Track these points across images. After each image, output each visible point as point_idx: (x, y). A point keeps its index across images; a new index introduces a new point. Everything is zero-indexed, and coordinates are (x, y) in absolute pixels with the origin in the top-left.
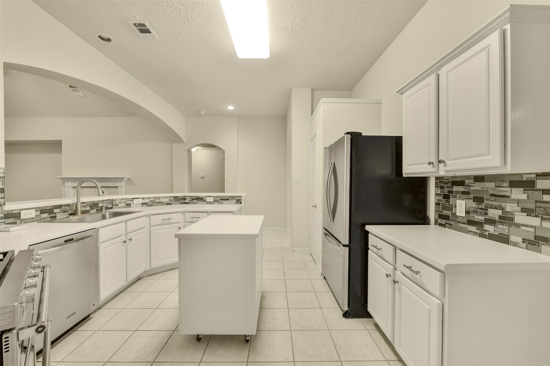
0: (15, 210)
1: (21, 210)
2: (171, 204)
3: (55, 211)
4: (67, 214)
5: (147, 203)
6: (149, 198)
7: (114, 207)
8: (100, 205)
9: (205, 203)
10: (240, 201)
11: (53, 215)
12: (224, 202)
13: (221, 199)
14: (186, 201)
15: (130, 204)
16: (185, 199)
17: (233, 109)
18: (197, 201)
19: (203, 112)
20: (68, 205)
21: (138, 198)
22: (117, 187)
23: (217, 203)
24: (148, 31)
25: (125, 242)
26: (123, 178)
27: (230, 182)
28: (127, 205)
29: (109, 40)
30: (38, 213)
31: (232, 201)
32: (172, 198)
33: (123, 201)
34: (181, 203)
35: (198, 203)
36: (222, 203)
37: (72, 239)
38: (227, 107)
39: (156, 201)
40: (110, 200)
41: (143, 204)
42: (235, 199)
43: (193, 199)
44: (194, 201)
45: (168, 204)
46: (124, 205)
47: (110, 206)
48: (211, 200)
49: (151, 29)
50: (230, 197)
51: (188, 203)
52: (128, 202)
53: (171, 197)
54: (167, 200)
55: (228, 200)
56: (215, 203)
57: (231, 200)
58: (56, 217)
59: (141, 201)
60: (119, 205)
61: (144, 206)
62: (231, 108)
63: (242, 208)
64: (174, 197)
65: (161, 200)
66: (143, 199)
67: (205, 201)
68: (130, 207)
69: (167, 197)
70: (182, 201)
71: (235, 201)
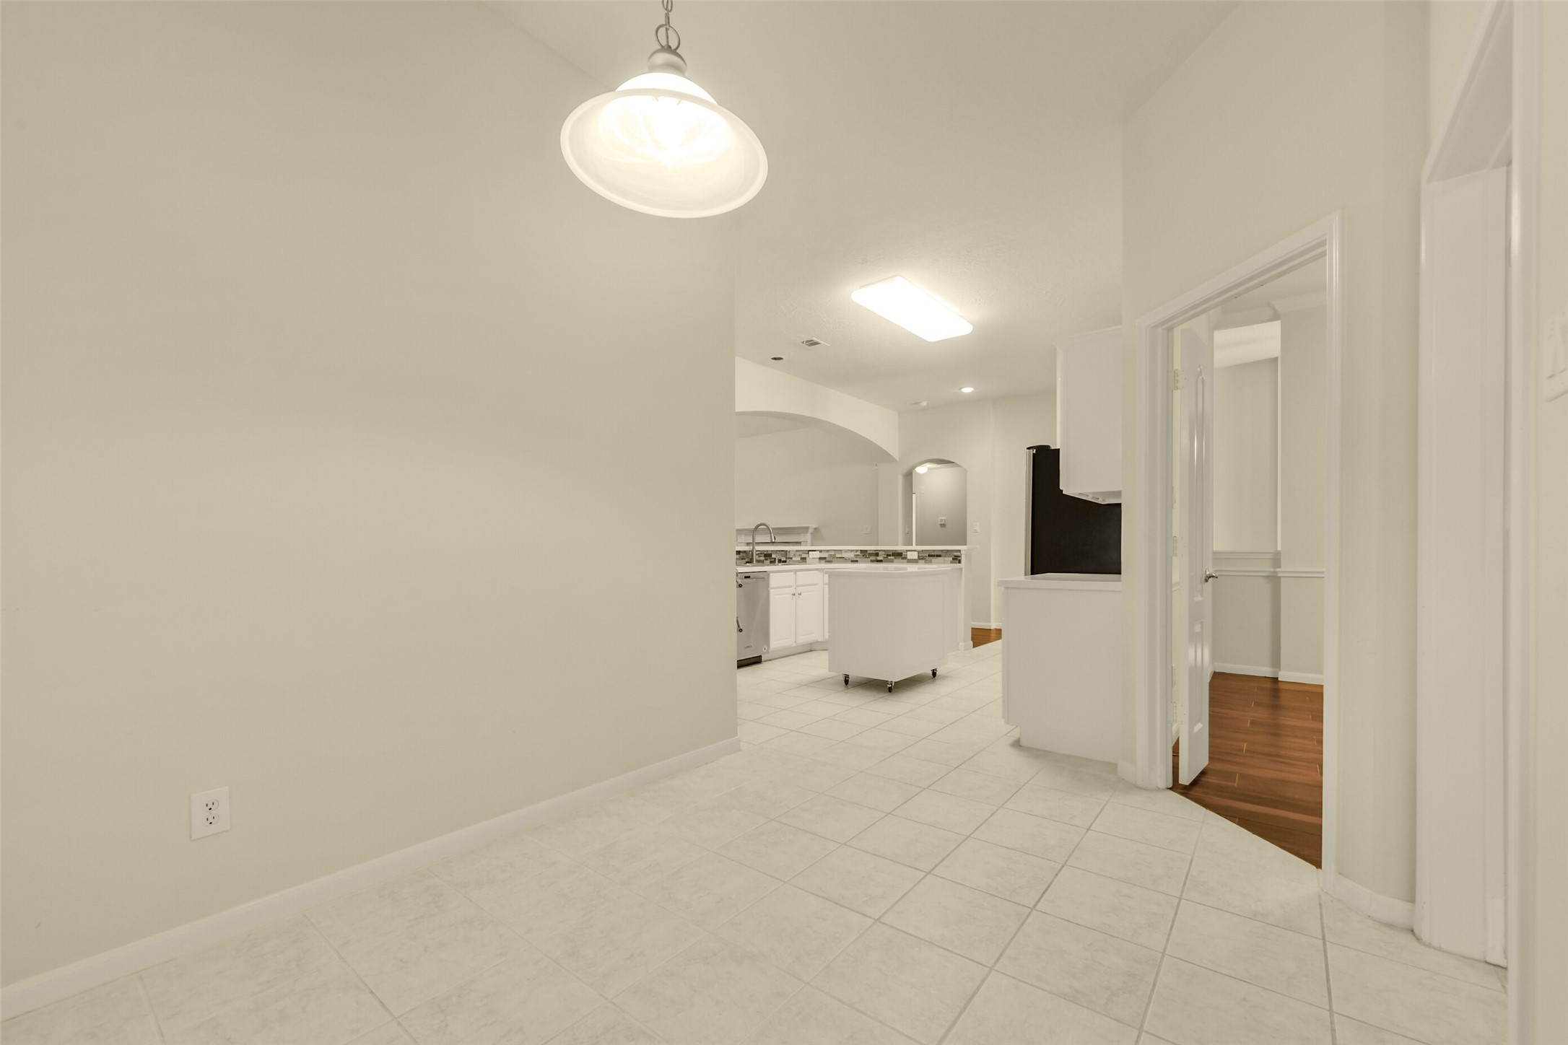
2: (857, 561)
4: (744, 561)
5: (825, 558)
6: (828, 551)
7: (788, 561)
8: (773, 556)
9: (905, 561)
10: (959, 558)
12: (934, 560)
13: (929, 556)
14: (879, 558)
15: (805, 558)
16: (877, 555)
17: (972, 392)
18: (893, 557)
19: (924, 404)
20: (745, 552)
21: (815, 551)
22: (800, 542)
23: (923, 561)
24: (817, 343)
25: (794, 595)
26: (808, 528)
28: (802, 558)
29: (781, 359)
31: (946, 558)
32: (859, 553)
33: (798, 553)
34: (872, 561)
35: (895, 560)
36: (930, 562)
37: (749, 577)
38: (960, 389)
39: (838, 556)
40: (783, 551)
41: (820, 558)
42: (950, 555)
43: (888, 555)
44: (889, 557)
45: (852, 561)
46: (799, 559)
47: (783, 559)
48: (914, 556)
49: (819, 341)
50: (942, 551)
51: (881, 561)
52: (804, 556)
53: (857, 551)
54: (851, 555)
55: (940, 556)
56: (920, 561)
57: (945, 556)
59: (817, 555)
60: (794, 559)
61: (822, 561)
62: (967, 390)
63: (961, 569)
64: (862, 551)
65: (844, 555)
66: (821, 551)
67: (905, 558)
68: (806, 562)
69: (852, 551)
70: (873, 558)
71: (951, 559)
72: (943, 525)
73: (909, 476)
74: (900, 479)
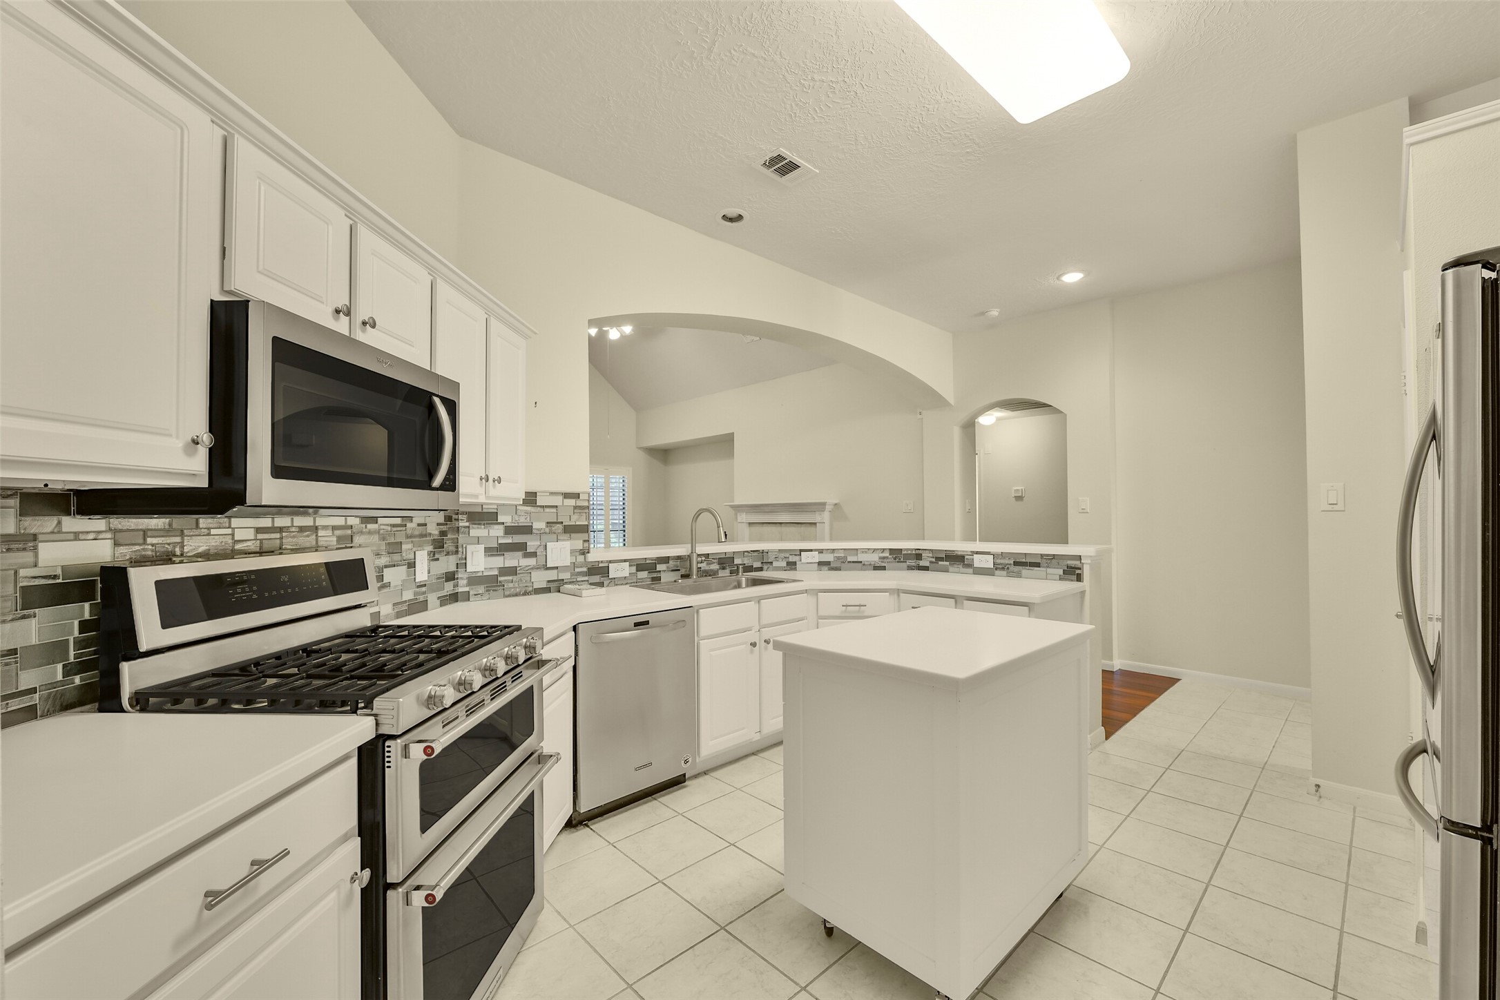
0: (602, 562)
1: (610, 562)
2: (884, 568)
3: (659, 567)
4: (679, 574)
5: (828, 563)
6: (833, 551)
7: (765, 567)
8: (737, 561)
9: (970, 570)
10: (1078, 571)
11: (655, 575)
12: (1025, 571)
13: (1016, 564)
14: (922, 563)
15: (795, 563)
16: (919, 557)
17: (1083, 278)
18: (948, 563)
19: (995, 313)
20: (679, 558)
21: (811, 550)
22: (815, 524)
23: (1004, 573)
24: (792, 166)
25: (754, 645)
26: (824, 504)
27: (1084, 512)
28: (788, 563)
29: (740, 218)
30: (634, 569)
31: (1049, 570)
32: (887, 554)
33: (782, 555)
34: (910, 568)
35: (951, 569)
36: (1019, 575)
37: (647, 623)
38: (1058, 278)
39: (850, 559)
40: (757, 551)
41: (820, 564)
42: (1058, 566)
43: (939, 559)
44: (940, 563)
45: (876, 568)
46: (784, 564)
47: (757, 565)
48: (986, 562)
49: (796, 159)
50: (1042, 556)
51: (926, 568)
52: (792, 559)
53: (883, 550)
54: (874, 558)
55: (1038, 565)
56: (997, 572)
57: (1048, 567)
58: (659, 579)
59: (816, 557)
60: (775, 564)
61: (823, 568)
62: (1073, 278)
63: (1083, 593)
64: (892, 551)
65: (862, 557)
66: (821, 551)
67: (970, 566)
68: (795, 569)
69: (875, 550)
70: (912, 563)
71: (1061, 572)
72: (1019, 499)
73: (970, 427)
74: (957, 432)
